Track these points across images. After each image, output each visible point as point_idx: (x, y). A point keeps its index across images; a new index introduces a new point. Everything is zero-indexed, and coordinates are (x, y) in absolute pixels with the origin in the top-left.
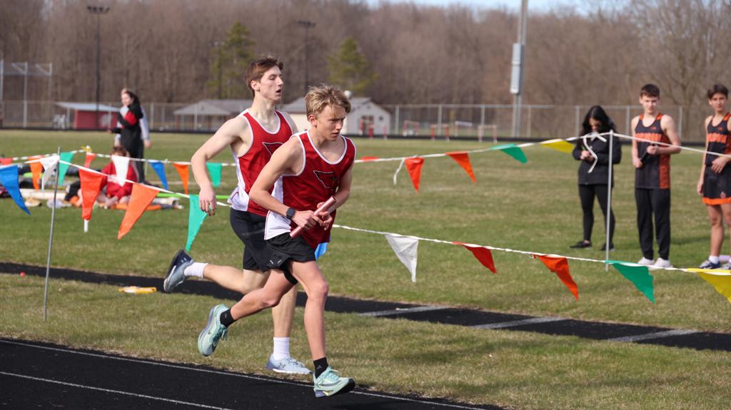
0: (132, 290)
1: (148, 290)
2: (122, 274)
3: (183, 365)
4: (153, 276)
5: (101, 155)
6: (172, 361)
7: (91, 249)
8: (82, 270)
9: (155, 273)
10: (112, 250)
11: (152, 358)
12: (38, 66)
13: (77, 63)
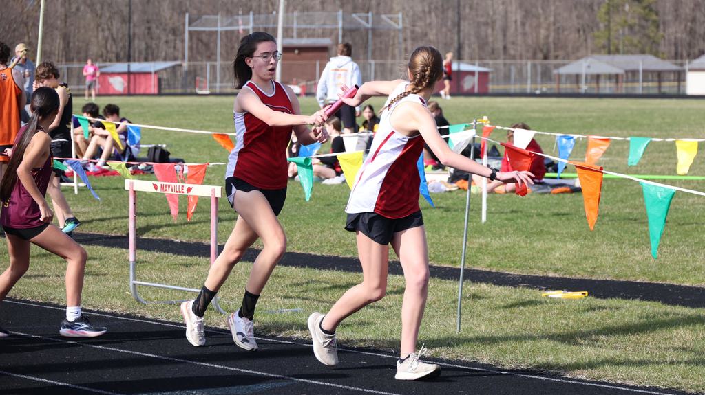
0: (558, 294)
1: (578, 295)
2: (539, 274)
3: (645, 388)
4: (578, 277)
5: (499, 127)
6: (631, 383)
7: (495, 243)
8: (488, 270)
9: (581, 272)
10: (523, 244)
11: (603, 380)
12: (383, 17)
13: (430, 12)
